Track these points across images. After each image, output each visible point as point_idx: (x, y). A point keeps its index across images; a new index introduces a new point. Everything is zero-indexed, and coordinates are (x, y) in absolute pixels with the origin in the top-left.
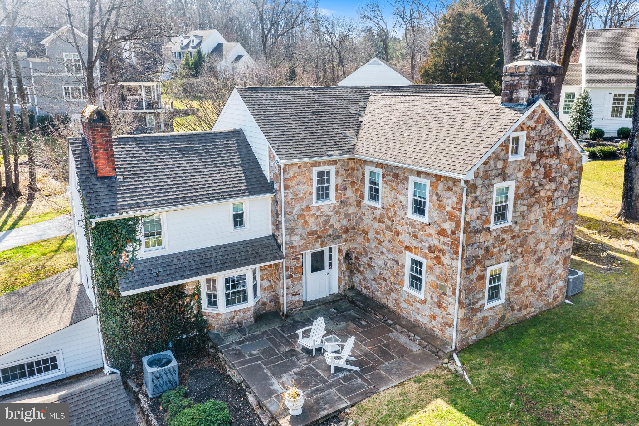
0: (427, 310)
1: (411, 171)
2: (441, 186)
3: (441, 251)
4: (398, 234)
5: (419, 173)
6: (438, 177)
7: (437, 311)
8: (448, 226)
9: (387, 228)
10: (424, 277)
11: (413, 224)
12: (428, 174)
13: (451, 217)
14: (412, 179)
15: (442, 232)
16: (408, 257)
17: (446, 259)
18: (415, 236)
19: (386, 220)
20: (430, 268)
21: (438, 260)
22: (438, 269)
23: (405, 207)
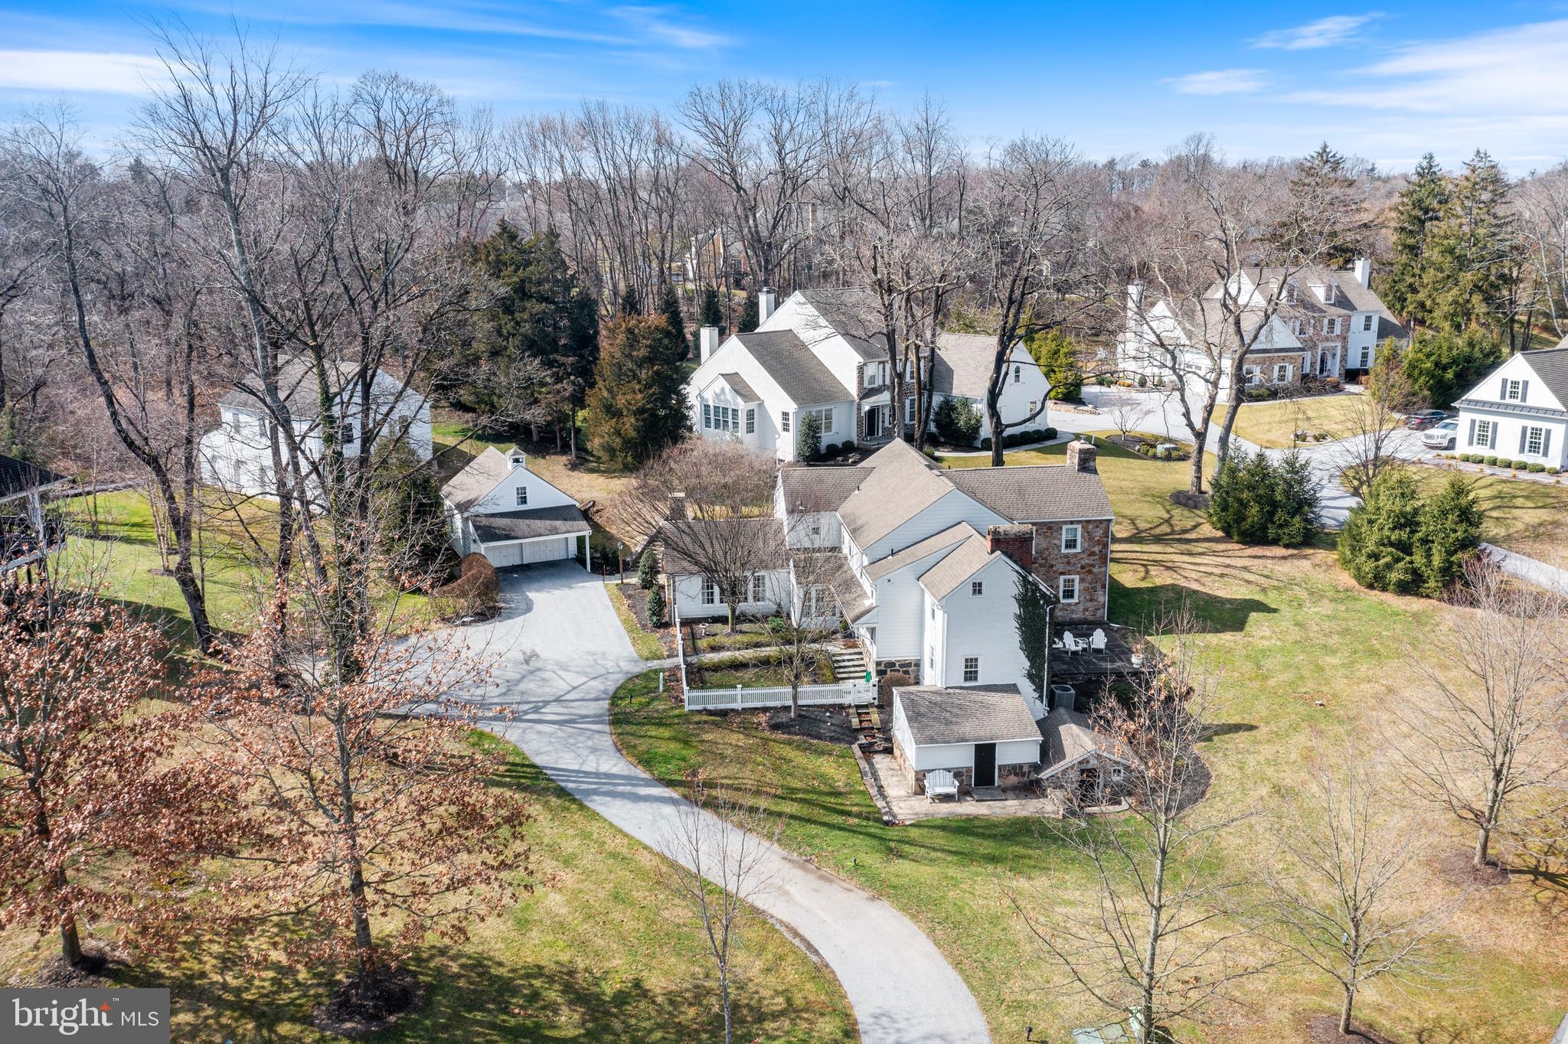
0: (1081, 607)
1: (1066, 523)
2: (1090, 527)
3: (1093, 566)
4: (1052, 566)
5: (1072, 523)
6: (1089, 522)
7: (1089, 604)
8: (1096, 549)
9: (1041, 565)
10: (1076, 587)
11: (1066, 556)
12: (1079, 522)
13: (1098, 543)
14: (1064, 527)
15: (1093, 554)
16: (1062, 578)
17: (1096, 570)
18: (1069, 563)
19: (1040, 561)
20: (1082, 580)
21: (1090, 572)
22: (1090, 578)
23: (1059, 547)
